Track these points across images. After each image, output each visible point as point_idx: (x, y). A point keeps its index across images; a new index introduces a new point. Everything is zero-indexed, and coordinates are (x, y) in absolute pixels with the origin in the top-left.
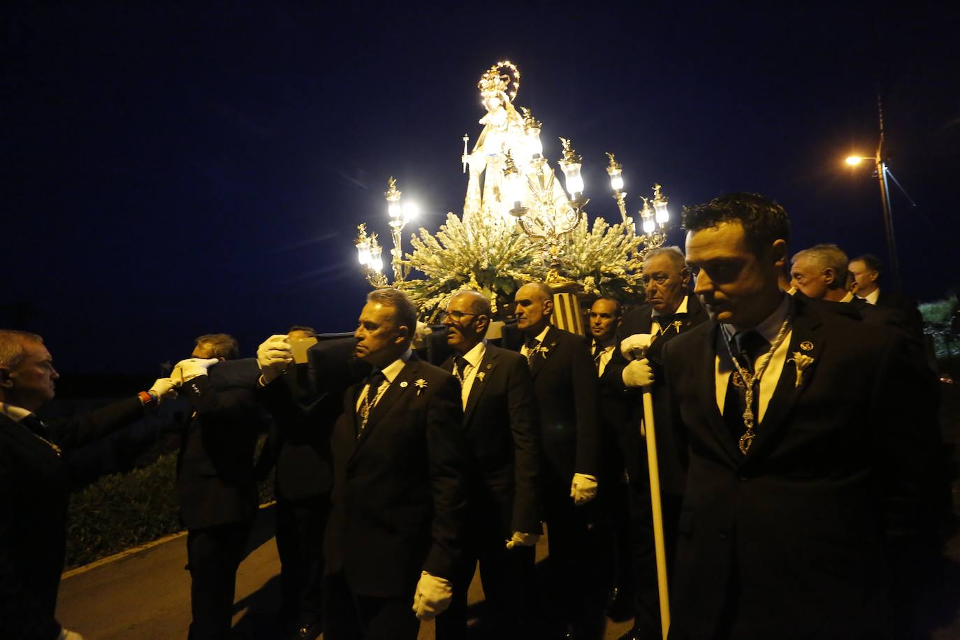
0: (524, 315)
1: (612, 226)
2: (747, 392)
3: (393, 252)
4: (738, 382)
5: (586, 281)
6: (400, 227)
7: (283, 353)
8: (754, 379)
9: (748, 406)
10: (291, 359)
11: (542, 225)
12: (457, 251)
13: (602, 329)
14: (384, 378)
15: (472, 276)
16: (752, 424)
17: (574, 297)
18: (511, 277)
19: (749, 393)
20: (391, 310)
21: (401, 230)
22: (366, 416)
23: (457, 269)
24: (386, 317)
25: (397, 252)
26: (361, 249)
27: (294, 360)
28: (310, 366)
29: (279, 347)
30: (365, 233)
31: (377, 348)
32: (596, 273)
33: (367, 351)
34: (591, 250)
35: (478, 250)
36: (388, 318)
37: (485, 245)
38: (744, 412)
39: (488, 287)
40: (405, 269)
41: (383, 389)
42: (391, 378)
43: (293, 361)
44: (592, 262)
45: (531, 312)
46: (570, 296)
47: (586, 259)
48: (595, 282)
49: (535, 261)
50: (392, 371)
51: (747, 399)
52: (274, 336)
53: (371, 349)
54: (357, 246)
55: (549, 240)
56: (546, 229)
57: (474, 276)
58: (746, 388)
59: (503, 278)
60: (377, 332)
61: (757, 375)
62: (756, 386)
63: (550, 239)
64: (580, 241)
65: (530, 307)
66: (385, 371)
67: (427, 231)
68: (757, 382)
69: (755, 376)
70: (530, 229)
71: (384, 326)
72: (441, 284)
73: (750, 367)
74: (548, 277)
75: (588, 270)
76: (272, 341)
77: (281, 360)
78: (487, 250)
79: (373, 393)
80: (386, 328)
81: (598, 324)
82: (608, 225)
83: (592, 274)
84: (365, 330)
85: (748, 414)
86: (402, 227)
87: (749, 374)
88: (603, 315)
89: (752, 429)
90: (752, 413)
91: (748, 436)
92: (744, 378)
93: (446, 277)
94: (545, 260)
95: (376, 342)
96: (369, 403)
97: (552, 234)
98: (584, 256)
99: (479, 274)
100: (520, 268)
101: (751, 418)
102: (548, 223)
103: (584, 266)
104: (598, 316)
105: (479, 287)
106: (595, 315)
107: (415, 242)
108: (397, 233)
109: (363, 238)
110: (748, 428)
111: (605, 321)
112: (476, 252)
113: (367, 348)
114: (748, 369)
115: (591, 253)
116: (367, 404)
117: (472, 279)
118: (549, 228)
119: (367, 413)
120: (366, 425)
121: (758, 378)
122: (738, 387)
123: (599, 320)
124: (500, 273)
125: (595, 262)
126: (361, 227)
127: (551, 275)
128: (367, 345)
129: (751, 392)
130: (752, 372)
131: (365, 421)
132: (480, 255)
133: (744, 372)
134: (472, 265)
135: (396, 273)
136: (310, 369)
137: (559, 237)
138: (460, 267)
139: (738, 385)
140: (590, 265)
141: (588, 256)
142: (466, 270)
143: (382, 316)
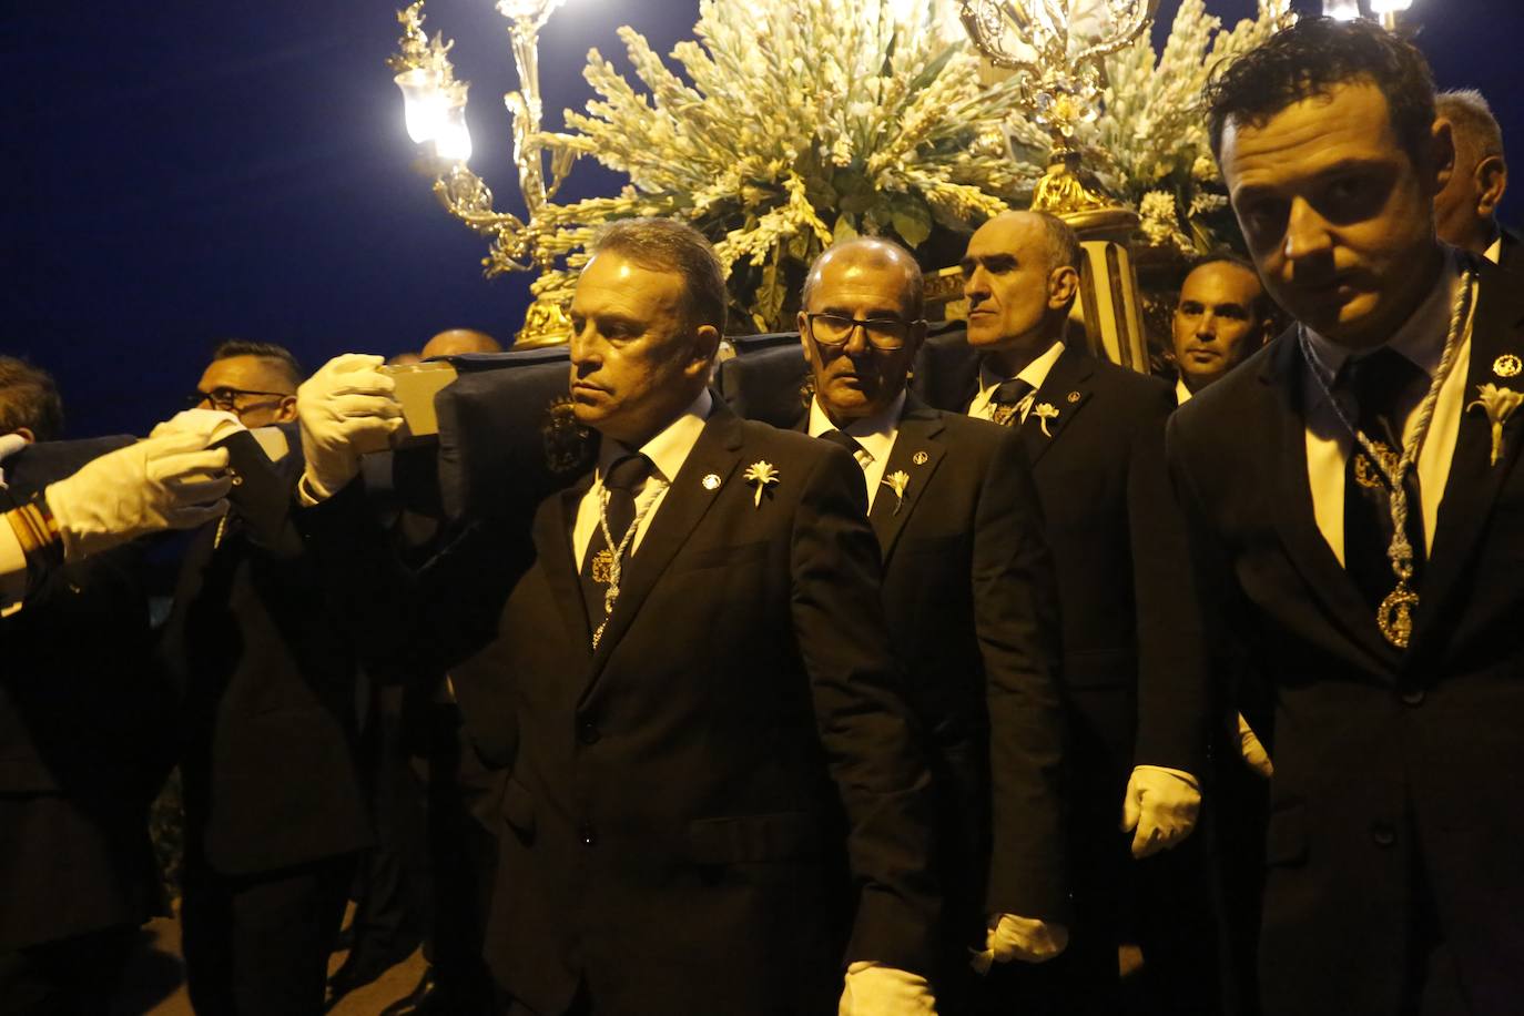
0: (991, 303)
1: (1230, 26)
2: (1393, 496)
3: (512, 101)
4: (1369, 477)
5: (1145, 205)
6: (534, 18)
7: (377, 402)
8: (1403, 462)
9: (1399, 527)
10: (398, 421)
11: (1022, 25)
12: (749, 108)
13: (1217, 353)
14: (649, 468)
15: (796, 187)
16: (1409, 568)
17: (1122, 256)
18: (915, 191)
19: (1397, 499)
20: (674, 281)
21: (537, 26)
22: (613, 579)
23: (746, 163)
24: (663, 301)
25: (525, 104)
26: (412, 90)
27: (405, 421)
28: (444, 443)
29: (367, 386)
30: (423, 37)
31: (640, 390)
32: (1180, 183)
33: (612, 401)
34: (1168, 107)
35: (820, 103)
36: (669, 305)
37: (842, 88)
38: (1390, 542)
39: (848, 221)
40: (555, 163)
41: (650, 499)
42: (671, 466)
43: (405, 426)
44: (1167, 145)
45: (1012, 293)
46: (1110, 251)
47: (1150, 137)
48: (1177, 210)
49: (985, 141)
50: (671, 447)
51: (1394, 511)
52: (348, 358)
53: (622, 394)
54: (398, 80)
55: (1050, 76)
56: (1039, 40)
57: (802, 187)
58: (1389, 488)
59: (895, 197)
60: (638, 344)
61: (1410, 453)
62: (1411, 479)
63: (1050, 71)
64: (1129, 75)
65: (1012, 278)
66: (650, 450)
67: (642, 39)
68: (1412, 469)
69: (1405, 456)
70: (994, 41)
71: (661, 327)
72: (698, 211)
73: (1392, 439)
74: (1042, 193)
75: (1151, 170)
76: (339, 370)
77: (374, 421)
78: (842, 104)
79: (620, 514)
80: (665, 333)
81: (1207, 337)
82: (1217, 22)
83: (1165, 185)
84: (600, 338)
85: (1399, 548)
86: (543, 20)
87: (1391, 455)
88: (1223, 310)
89: (1408, 581)
90: (1409, 542)
91: (1400, 597)
92: (1383, 463)
93: (712, 190)
94: (1014, 139)
95: (639, 371)
96: (617, 541)
97: (1055, 56)
98: (1143, 126)
99: (817, 180)
100: (945, 163)
101: (1408, 555)
102: (1047, 22)
103: (1140, 159)
104: (1208, 313)
105: (820, 224)
106: (1195, 308)
107: (598, 74)
108: (525, 40)
109: (419, 55)
110: (1400, 579)
111: (1227, 329)
112: (810, 109)
113: (610, 391)
114: (1388, 443)
115: (1168, 116)
116: (612, 546)
117: (797, 195)
118: (1048, 36)
119: (615, 571)
120: (615, 604)
121: (1412, 459)
122: (1370, 489)
123: (1212, 326)
124: (886, 180)
125: (1175, 145)
126: (411, 18)
127: (1050, 188)
128: (607, 382)
129: (1402, 495)
130: (1396, 449)
131: (614, 592)
132: (823, 121)
133: (1380, 452)
134: (792, 153)
135: (524, 173)
136: (447, 449)
137: (1078, 66)
138: (753, 158)
139: (1369, 484)
140: (1159, 155)
141: (1158, 126)
142: (774, 166)
143: (653, 299)
